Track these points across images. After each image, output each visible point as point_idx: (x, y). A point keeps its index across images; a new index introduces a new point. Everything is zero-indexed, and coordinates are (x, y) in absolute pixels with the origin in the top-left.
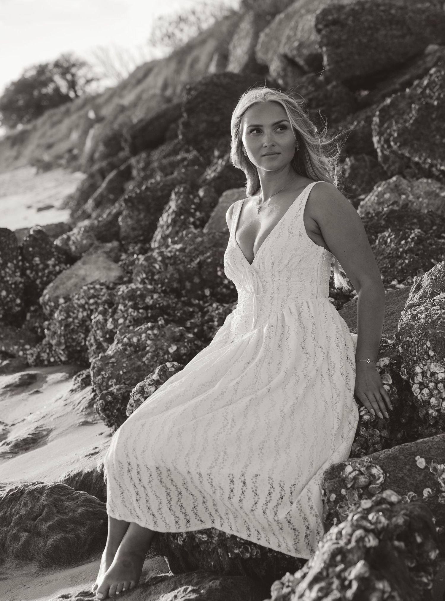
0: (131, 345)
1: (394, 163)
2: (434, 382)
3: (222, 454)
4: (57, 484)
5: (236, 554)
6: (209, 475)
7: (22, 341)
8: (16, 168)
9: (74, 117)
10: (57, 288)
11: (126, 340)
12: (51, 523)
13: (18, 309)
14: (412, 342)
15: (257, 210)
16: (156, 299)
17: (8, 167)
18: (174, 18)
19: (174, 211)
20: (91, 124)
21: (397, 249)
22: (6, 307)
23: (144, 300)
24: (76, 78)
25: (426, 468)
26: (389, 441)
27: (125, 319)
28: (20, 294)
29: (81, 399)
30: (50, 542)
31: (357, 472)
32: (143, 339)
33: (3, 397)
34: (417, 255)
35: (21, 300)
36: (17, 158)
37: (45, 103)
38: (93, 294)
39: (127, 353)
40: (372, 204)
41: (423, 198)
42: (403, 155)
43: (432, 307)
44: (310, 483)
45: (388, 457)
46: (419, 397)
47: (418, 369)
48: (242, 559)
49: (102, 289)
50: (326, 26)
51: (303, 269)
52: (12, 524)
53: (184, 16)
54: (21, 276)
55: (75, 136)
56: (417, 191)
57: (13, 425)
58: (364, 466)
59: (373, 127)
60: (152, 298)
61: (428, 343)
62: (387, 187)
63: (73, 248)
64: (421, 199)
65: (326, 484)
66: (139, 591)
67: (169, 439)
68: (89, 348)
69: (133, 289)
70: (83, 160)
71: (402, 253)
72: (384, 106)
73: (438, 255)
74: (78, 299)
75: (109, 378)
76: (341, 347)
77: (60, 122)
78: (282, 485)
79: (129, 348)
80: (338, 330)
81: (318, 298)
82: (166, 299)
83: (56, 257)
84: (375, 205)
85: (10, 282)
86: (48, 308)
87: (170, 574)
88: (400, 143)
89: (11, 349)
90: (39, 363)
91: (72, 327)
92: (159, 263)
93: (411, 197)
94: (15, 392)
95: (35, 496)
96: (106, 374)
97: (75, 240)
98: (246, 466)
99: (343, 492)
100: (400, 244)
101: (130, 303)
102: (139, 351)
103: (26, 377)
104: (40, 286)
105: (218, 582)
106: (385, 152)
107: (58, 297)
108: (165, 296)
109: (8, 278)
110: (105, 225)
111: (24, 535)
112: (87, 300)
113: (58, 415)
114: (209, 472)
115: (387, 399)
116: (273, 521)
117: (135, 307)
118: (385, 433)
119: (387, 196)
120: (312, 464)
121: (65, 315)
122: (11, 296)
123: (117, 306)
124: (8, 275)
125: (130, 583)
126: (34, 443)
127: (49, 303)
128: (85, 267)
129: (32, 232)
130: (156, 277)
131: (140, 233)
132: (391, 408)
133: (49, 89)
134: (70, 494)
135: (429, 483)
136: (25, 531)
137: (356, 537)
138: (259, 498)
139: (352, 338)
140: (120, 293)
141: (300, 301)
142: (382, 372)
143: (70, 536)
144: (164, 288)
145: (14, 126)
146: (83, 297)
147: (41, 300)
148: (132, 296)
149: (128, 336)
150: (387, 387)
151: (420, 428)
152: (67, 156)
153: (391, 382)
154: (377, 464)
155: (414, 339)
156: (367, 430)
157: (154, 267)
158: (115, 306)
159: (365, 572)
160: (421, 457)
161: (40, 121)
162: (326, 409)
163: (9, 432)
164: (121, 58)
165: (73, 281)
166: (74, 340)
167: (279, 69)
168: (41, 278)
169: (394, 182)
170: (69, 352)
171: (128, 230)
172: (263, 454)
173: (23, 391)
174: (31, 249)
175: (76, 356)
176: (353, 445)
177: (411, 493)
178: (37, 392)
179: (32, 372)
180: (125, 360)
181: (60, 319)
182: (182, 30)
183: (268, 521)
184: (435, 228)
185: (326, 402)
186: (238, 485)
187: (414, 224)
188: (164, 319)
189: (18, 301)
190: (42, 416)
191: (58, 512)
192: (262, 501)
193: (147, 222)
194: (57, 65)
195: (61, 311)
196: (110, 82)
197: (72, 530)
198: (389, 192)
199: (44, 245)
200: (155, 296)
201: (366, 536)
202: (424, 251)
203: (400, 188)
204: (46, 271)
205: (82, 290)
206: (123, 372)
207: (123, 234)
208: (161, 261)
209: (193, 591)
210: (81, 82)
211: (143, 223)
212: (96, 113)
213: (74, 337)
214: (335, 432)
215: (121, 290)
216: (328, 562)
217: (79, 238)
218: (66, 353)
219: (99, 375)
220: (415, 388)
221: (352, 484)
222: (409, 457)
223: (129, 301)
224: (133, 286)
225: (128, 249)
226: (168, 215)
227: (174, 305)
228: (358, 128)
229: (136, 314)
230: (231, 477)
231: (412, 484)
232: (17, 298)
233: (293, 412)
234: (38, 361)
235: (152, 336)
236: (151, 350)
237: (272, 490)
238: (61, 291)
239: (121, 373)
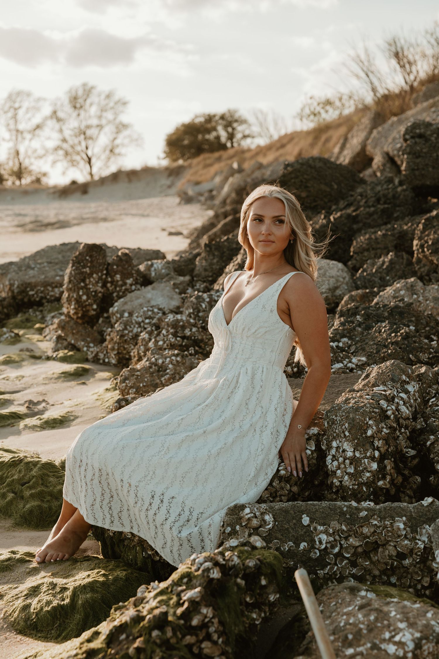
0: (156, 365)
1: (425, 265)
2: (344, 458)
3: (151, 473)
4: (49, 462)
5: (149, 554)
6: (137, 487)
7: (89, 339)
8: (166, 196)
9: (222, 164)
10: (126, 303)
11: (153, 359)
12: (33, 491)
13: (93, 313)
14: (336, 420)
15: (246, 283)
16: (194, 332)
17: (161, 192)
18: (323, 99)
19: (238, 263)
20: (232, 173)
21: (387, 339)
22: (84, 309)
23: (184, 331)
24: (235, 132)
25: (309, 526)
26: (297, 496)
27: (164, 342)
28: (98, 301)
29: (110, 398)
30: (28, 506)
31: (252, 515)
32: (167, 362)
33: (56, 381)
34: (400, 348)
35: (98, 305)
36: (170, 187)
37: (206, 147)
38: (150, 316)
39: (151, 370)
40: (388, 297)
41: (430, 301)
42: (432, 261)
43: (366, 395)
44: (215, 515)
45: (281, 509)
46: (330, 466)
47: (334, 444)
48: (153, 560)
49: (159, 313)
50: (412, 137)
51: (267, 340)
52: (5, 484)
53: (332, 100)
54: (102, 287)
55: (218, 180)
56: (427, 295)
57: (53, 405)
58: (260, 511)
59: (416, 232)
60: (191, 330)
61: (347, 425)
62: (405, 285)
63: (153, 274)
64: (428, 302)
65: (226, 518)
66: (68, 563)
67: (114, 449)
68: (133, 358)
69: (177, 320)
70: (217, 202)
71: (389, 343)
72: (430, 216)
73: (417, 352)
74: (137, 317)
75: (131, 387)
76: (278, 412)
77: (211, 165)
78: (192, 510)
79: (154, 367)
80: (281, 397)
81: (274, 366)
82: (202, 334)
83: (135, 278)
84: (390, 297)
85: (91, 290)
86: (115, 317)
87: (101, 557)
88: (432, 250)
89: (79, 343)
90: (96, 360)
91: (126, 338)
92: (206, 303)
93: (421, 298)
94: (68, 379)
95: (30, 467)
96: (129, 383)
97: (157, 268)
98: (167, 488)
99: (238, 528)
100: (390, 335)
101: (172, 331)
102: (161, 371)
103: (81, 369)
104: (116, 298)
105: (124, 573)
106: (419, 255)
107: (124, 311)
108: (202, 331)
109: (91, 286)
110: (185, 261)
111: (11, 496)
112: (144, 320)
113: (88, 406)
114: (137, 485)
115: (305, 462)
116: (176, 537)
117: (175, 335)
118: (295, 489)
119: (402, 293)
120: (222, 500)
121: (123, 327)
122: (89, 301)
123: (162, 330)
124: (91, 283)
125: (65, 555)
126: (60, 424)
127: (116, 315)
128: (153, 292)
129: (120, 254)
130: (201, 314)
131: (210, 274)
132: (307, 469)
133: (211, 136)
134: (57, 472)
135: (307, 539)
136: (13, 492)
137: (204, 567)
138: (169, 516)
139: (293, 404)
140: (166, 320)
141: (257, 365)
142: (308, 439)
143: (45, 505)
144: (203, 325)
145: (175, 160)
146: (141, 316)
147: (111, 310)
148: (175, 325)
149: (157, 357)
150: (309, 452)
151: (326, 492)
152: (206, 195)
153: (314, 448)
154: (271, 512)
155: (338, 418)
156: (280, 483)
157: (201, 306)
158: (160, 330)
159: (197, 597)
160: (307, 516)
161: (195, 161)
162: (249, 458)
163: (47, 410)
164: (276, 124)
165: (140, 301)
166: (125, 349)
167: (380, 164)
168: (118, 292)
169: (412, 282)
170: (119, 358)
171: (201, 270)
172: (184, 482)
173: (73, 380)
174: (115, 267)
175: (124, 362)
176: (264, 492)
177: (291, 543)
178: (84, 383)
179: (87, 366)
180: (147, 376)
181: (118, 329)
182: (327, 112)
183: (172, 536)
184: (427, 329)
185: (250, 452)
186: (157, 501)
187: (411, 321)
188: (194, 350)
189: (95, 307)
190: (76, 403)
191: (42, 484)
192: (171, 519)
193: (218, 267)
194: (222, 117)
195: (121, 323)
196: (262, 142)
197: (48, 501)
198: (405, 290)
199: (126, 266)
200: (194, 329)
201: (212, 568)
202: (407, 347)
203: (415, 288)
204: (123, 288)
205: (142, 310)
206: (143, 385)
207: (196, 272)
208: (208, 302)
209: (104, 575)
210: (239, 136)
211: (214, 267)
212: (239, 165)
213: (126, 346)
214: (250, 479)
215: (169, 318)
216: (175, 581)
217: (160, 266)
218: (117, 357)
219: (124, 382)
220: (329, 459)
221: (246, 523)
222: (298, 513)
223: (172, 328)
224: (179, 317)
225: (196, 286)
226: (234, 266)
227: (207, 341)
228: (410, 229)
229: (173, 340)
230: (153, 493)
231: (293, 536)
232: (94, 304)
233: (218, 454)
234: (95, 359)
235: (175, 362)
236: (170, 373)
237: (182, 513)
238: (128, 307)
239: (141, 385)
